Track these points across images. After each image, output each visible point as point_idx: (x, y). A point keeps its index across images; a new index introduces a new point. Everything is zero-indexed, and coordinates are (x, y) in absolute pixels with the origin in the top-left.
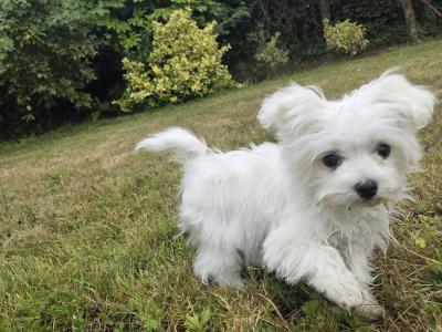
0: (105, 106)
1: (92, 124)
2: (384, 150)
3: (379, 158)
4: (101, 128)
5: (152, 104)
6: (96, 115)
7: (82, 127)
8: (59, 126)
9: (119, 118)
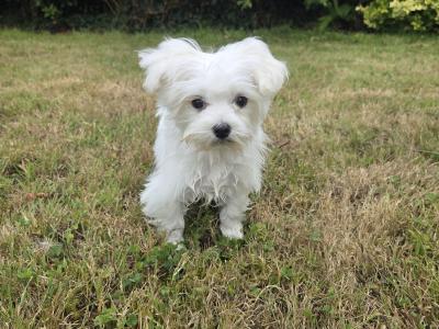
0: (343, 11)
1: (317, 34)
2: (241, 101)
3: (236, 107)
4: (327, 45)
5: (416, 25)
6: (325, 20)
7: (303, 35)
8: (276, 24)
9: (357, 35)
